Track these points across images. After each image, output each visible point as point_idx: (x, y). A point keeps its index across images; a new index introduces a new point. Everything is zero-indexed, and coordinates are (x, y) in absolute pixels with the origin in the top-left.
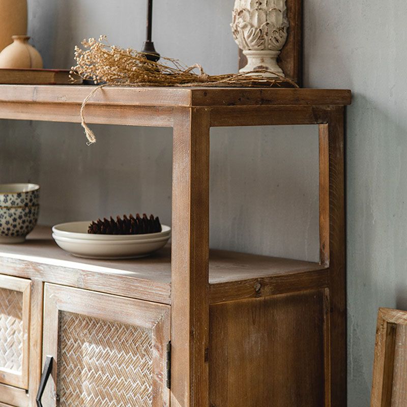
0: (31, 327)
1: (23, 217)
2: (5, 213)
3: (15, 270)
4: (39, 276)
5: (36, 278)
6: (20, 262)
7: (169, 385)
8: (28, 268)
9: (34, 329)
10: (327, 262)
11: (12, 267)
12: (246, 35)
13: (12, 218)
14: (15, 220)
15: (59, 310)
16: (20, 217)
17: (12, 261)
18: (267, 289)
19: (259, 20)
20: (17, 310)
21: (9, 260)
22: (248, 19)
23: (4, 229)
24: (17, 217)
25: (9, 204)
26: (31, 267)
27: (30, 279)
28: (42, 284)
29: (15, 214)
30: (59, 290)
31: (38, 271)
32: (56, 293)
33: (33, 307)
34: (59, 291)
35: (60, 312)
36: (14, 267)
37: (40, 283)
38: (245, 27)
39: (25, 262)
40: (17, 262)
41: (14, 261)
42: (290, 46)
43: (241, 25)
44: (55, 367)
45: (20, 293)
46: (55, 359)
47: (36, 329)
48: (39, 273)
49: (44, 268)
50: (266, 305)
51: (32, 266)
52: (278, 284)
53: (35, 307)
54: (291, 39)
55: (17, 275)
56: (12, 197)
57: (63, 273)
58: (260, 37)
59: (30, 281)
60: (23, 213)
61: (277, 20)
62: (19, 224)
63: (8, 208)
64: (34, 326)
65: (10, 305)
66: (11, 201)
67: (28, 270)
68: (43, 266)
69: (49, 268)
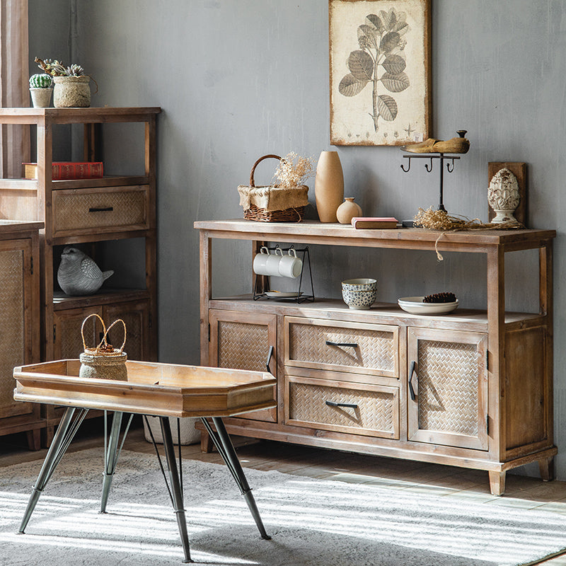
5: (402, 325)
7: (488, 369)
10: (546, 313)
12: (499, 202)
15: (418, 340)
18: (525, 325)
19: (506, 195)
22: (500, 194)
25: (366, 290)
26: (398, 320)
27: (397, 326)
28: (406, 328)
31: (403, 321)
32: (415, 331)
37: (404, 327)
38: (499, 198)
42: (521, 207)
43: (496, 197)
44: (417, 367)
45: (391, 333)
46: (417, 362)
48: (404, 323)
50: (523, 333)
52: (529, 324)
54: (521, 204)
55: (389, 324)
58: (507, 203)
61: (515, 194)
63: (366, 292)
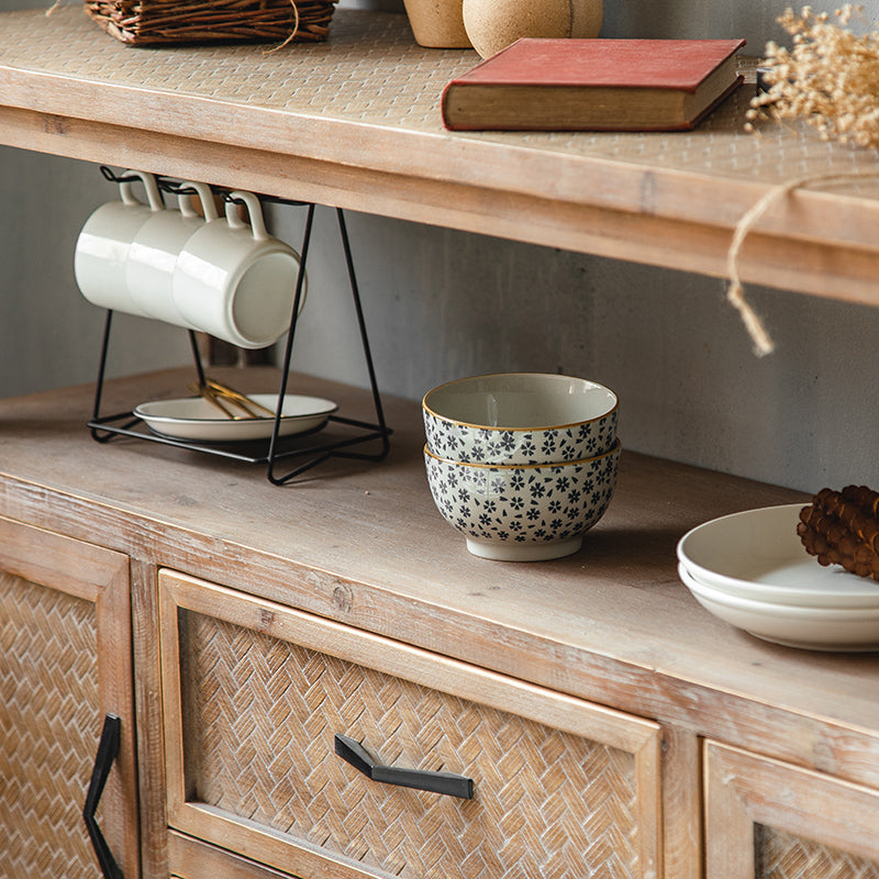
0: (669, 857)
1: (595, 483)
2: (547, 480)
3: (605, 688)
4: (687, 718)
5: (674, 722)
6: (620, 667)
8: (647, 690)
9: (675, 861)
11: (594, 678)
13: (569, 491)
14: (574, 497)
15: (755, 824)
16: (588, 487)
17: (593, 662)
20: (617, 798)
21: (584, 657)
23: (543, 524)
24: (579, 487)
26: (656, 687)
27: (654, 720)
28: (694, 742)
29: (575, 480)
30: (752, 766)
31: (683, 702)
32: (740, 772)
33: (671, 799)
34: (753, 770)
35: (759, 829)
36: (600, 679)
37: (687, 736)
39: (635, 671)
40: (612, 667)
41: (600, 663)
45: (623, 754)
47: (682, 861)
48: (684, 711)
49: (700, 697)
51: (661, 686)
53: (676, 800)
55: (613, 705)
56: (567, 438)
57: (766, 721)
59: (656, 727)
60: (596, 473)
62: (585, 506)
64: (677, 854)
65: (591, 779)
66: (564, 448)
67: (647, 695)
68: (696, 690)
69: (719, 699)
